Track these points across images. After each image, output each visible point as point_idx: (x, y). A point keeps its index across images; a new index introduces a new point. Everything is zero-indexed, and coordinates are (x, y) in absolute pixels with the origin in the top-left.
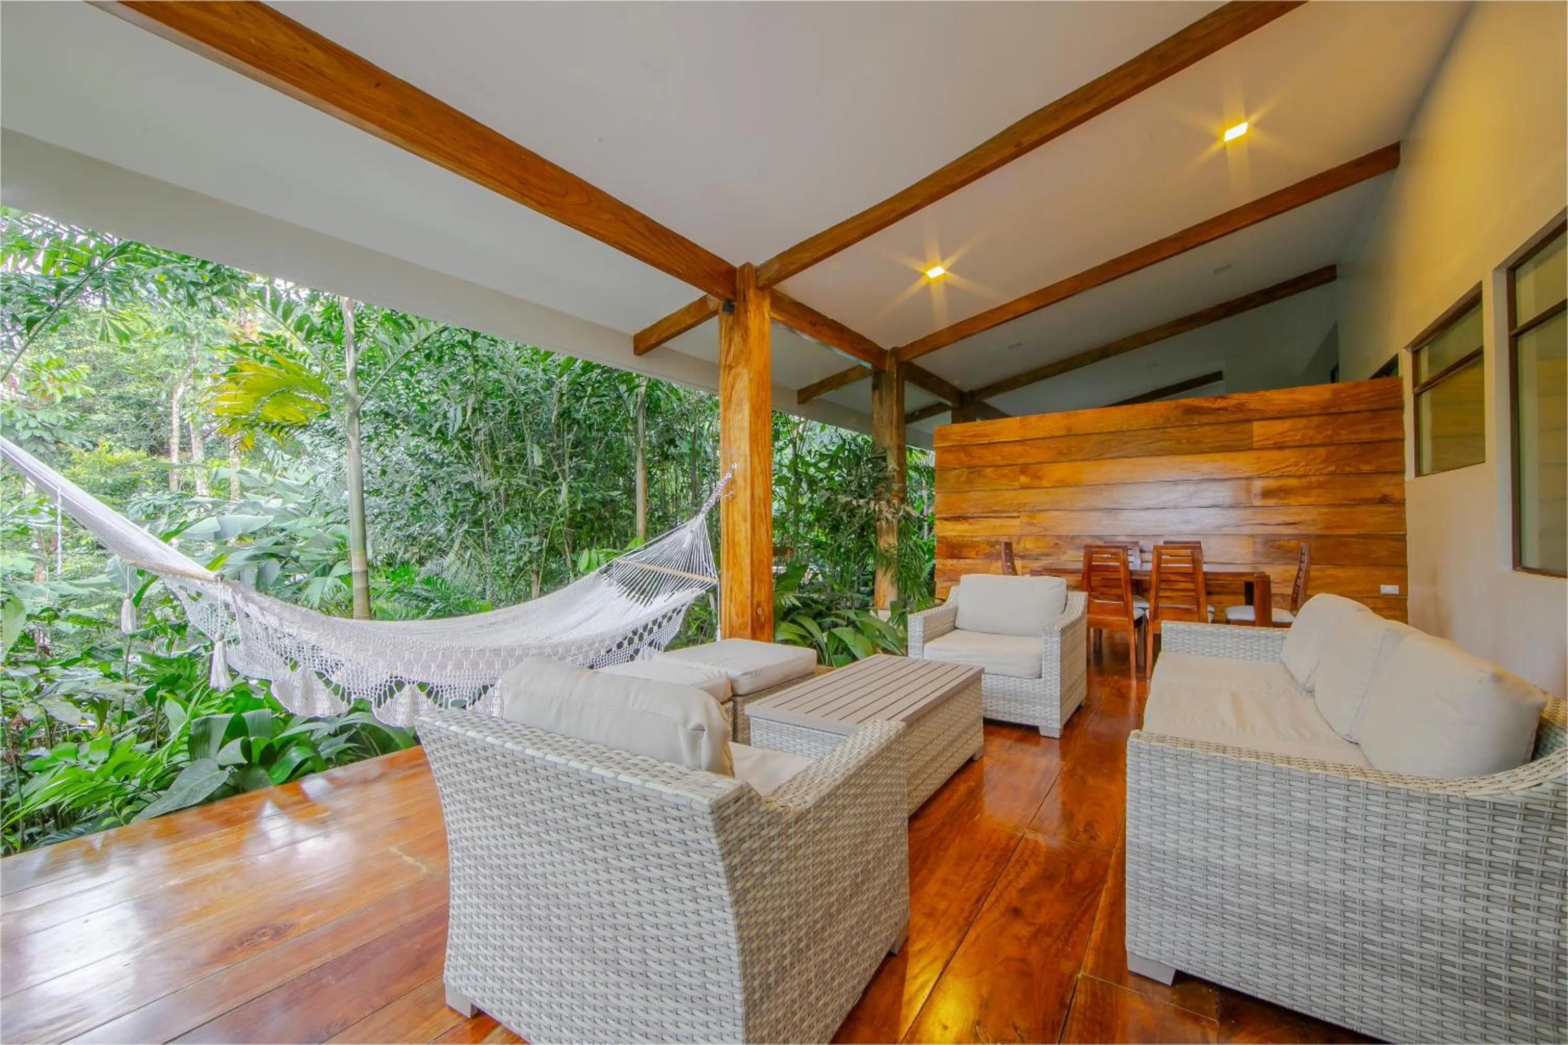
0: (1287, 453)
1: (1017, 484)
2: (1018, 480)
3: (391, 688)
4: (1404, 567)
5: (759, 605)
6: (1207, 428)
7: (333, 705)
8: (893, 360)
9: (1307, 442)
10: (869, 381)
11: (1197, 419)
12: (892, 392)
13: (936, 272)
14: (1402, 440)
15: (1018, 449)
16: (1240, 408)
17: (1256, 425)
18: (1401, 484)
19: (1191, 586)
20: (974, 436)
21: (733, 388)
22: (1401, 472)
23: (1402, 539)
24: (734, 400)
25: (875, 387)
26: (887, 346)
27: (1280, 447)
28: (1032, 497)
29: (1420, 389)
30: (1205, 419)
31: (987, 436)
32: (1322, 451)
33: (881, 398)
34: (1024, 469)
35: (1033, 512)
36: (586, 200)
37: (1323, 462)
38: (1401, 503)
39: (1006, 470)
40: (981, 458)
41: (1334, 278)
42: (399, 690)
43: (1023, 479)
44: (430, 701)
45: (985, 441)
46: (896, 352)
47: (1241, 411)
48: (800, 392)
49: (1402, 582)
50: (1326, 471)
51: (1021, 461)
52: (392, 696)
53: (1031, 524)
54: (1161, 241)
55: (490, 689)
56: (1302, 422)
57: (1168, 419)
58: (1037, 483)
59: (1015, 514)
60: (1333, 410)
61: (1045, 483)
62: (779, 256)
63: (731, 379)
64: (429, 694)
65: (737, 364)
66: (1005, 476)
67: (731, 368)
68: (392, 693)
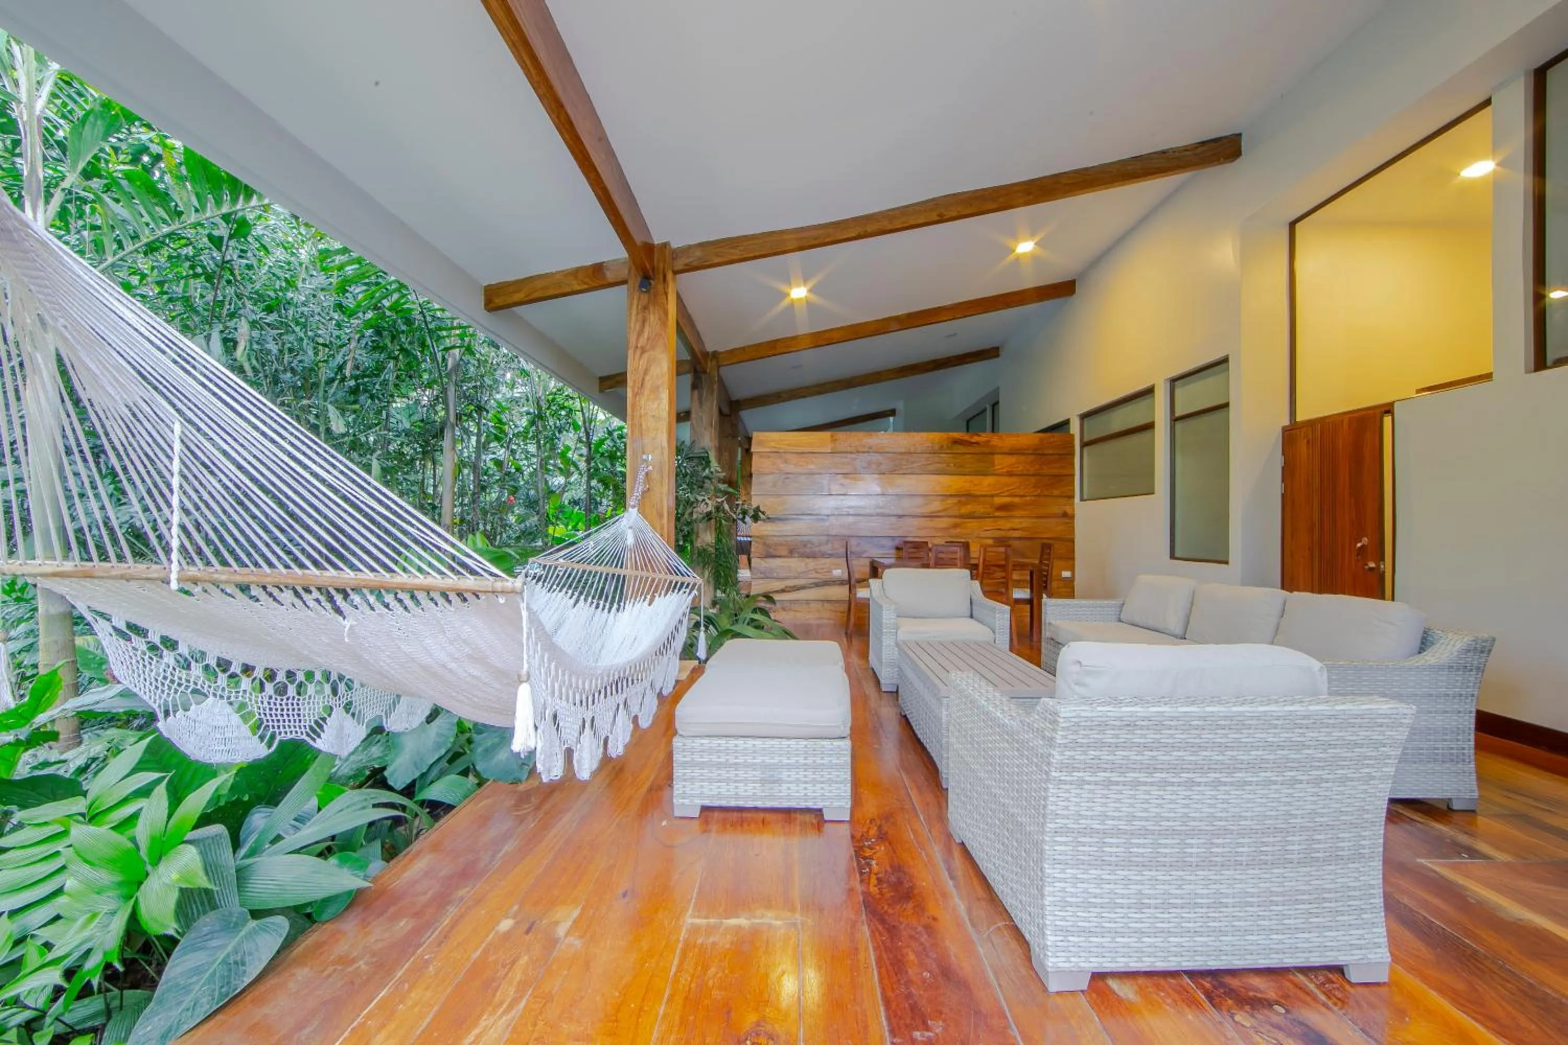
0: (1014, 479)
1: (827, 491)
4: (1073, 559)
6: (967, 457)
8: (714, 363)
9: (1025, 472)
11: (960, 448)
12: (712, 393)
13: (799, 293)
14: (1073, 475)
15: (828, 459)
17: (997, 457)
18: (1072, 505)
20: (789, 445)
21: (646, 372)
22: (1073, 497)
23: (1073, 541)
24: (648, 384)
27: (1010, 474)
29: (1084, 445)
30: (966, 449)
31: (801, 446)
32: (1033, 479)
33: (700, 398)
35: (840, 516)
37: (1034, 487)
38: (1073, 517)
39: (817, 478)
40: (796, 465)
41: (997, 356)
43: (832, 487)
45: (800, 450)
49: (1072, 569)
50: (1035, 493)
51: (830, 471)
54: (939, 308)
56: (1022, 458)
57: (942, 447)
58: (843, 491)
59: (824, 517)
60: (1040, 452)
61: (850, 491)
62: (701, 245)
63: (643, 362)
65: (653, 348)
66: (817, 483)
67: (643, 351)
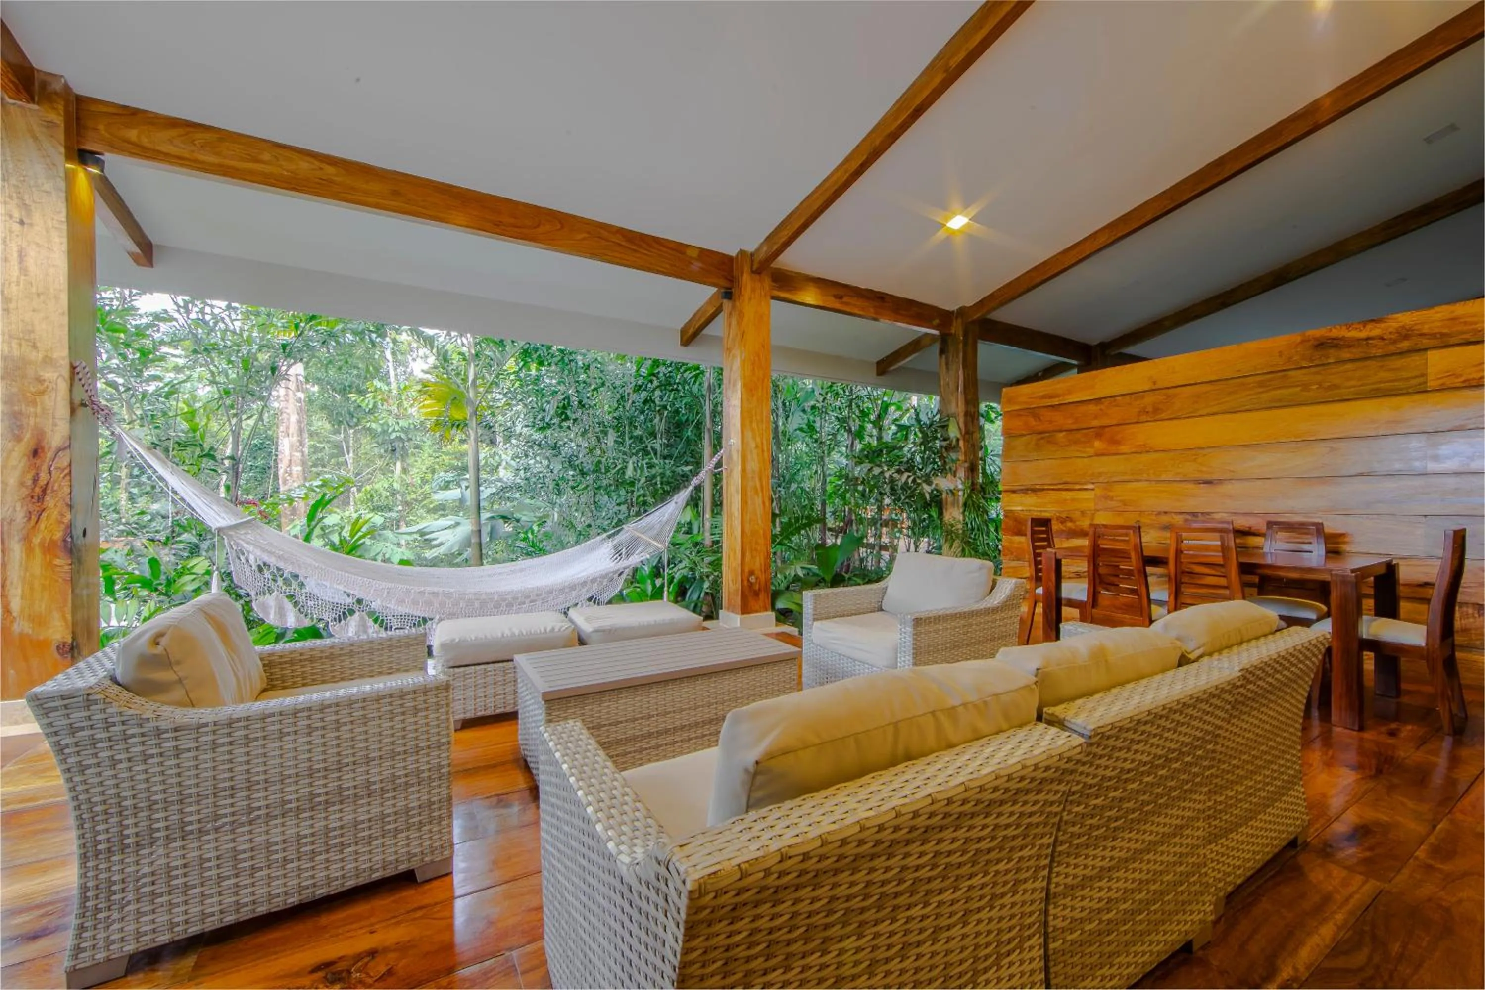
1: (1091, 451)
2: (1092, 447)
3: (344, 613)
5: (752, 573)
6: (1349, 366)
7: (298, 620)
8: (959, 321)
10: (936, 347)
11: (1333, 355)
12: (957, 357)
13: (958, 222)
15: (1092, 408)
16: (1405, 334)
17: (1431, 355)
19: (1223, 581)
20: (1044, 397)
21: (731, 369)
24: (732, 380)
25: (942, 352)
26: (952, 307)
28: (1109, 466)
30: (1346, 354)
31: (1058, 396)
33: (947, 364)
34: (1100, 432)
35: (1109, 484)
36: (559, 226)
39: (1078, 435)
40: (1051, 422)
42: (351, 615)
43: (1097, 444)
44: (377, 626)
45: (1056, 402)
46: (962, 311)
47: (1406, 337)
48: (879, 363)
51: (1095, 423)
52: (345, 619)
53: (1107, 498)
55: (429, 622)
57: (1290, 358)
58: (1113, 449)
59: (1090, 486)
61: (1124, 449)
63: (730, 361)
64: (376, 621)
65: (734, 347)
66: (1076, 442)
67: (730, 351)
68: (345, 618)
